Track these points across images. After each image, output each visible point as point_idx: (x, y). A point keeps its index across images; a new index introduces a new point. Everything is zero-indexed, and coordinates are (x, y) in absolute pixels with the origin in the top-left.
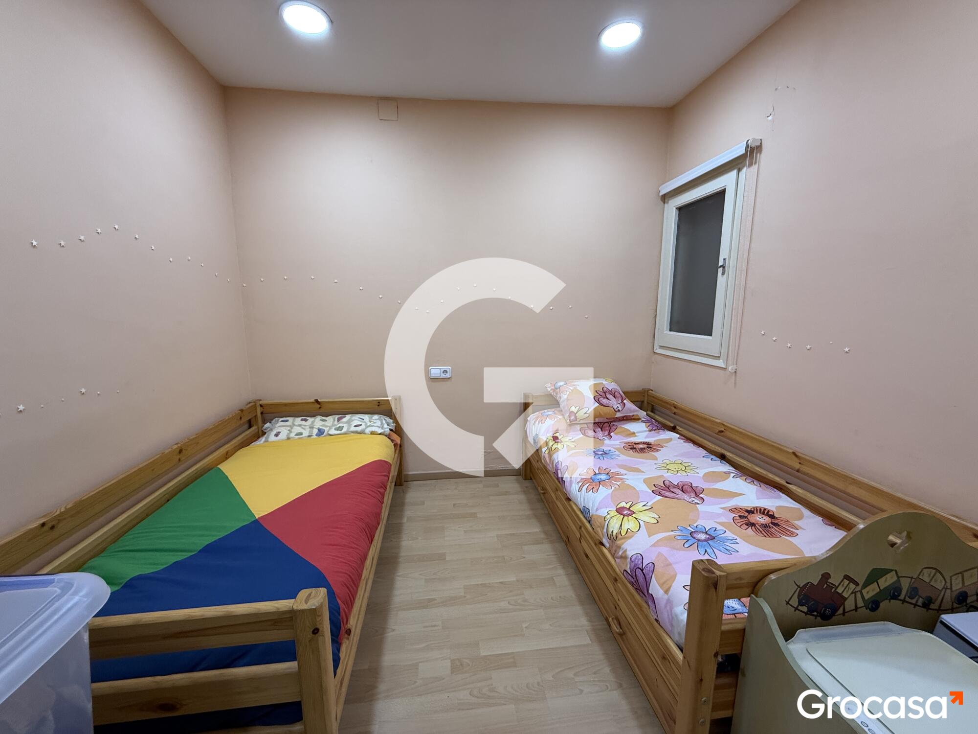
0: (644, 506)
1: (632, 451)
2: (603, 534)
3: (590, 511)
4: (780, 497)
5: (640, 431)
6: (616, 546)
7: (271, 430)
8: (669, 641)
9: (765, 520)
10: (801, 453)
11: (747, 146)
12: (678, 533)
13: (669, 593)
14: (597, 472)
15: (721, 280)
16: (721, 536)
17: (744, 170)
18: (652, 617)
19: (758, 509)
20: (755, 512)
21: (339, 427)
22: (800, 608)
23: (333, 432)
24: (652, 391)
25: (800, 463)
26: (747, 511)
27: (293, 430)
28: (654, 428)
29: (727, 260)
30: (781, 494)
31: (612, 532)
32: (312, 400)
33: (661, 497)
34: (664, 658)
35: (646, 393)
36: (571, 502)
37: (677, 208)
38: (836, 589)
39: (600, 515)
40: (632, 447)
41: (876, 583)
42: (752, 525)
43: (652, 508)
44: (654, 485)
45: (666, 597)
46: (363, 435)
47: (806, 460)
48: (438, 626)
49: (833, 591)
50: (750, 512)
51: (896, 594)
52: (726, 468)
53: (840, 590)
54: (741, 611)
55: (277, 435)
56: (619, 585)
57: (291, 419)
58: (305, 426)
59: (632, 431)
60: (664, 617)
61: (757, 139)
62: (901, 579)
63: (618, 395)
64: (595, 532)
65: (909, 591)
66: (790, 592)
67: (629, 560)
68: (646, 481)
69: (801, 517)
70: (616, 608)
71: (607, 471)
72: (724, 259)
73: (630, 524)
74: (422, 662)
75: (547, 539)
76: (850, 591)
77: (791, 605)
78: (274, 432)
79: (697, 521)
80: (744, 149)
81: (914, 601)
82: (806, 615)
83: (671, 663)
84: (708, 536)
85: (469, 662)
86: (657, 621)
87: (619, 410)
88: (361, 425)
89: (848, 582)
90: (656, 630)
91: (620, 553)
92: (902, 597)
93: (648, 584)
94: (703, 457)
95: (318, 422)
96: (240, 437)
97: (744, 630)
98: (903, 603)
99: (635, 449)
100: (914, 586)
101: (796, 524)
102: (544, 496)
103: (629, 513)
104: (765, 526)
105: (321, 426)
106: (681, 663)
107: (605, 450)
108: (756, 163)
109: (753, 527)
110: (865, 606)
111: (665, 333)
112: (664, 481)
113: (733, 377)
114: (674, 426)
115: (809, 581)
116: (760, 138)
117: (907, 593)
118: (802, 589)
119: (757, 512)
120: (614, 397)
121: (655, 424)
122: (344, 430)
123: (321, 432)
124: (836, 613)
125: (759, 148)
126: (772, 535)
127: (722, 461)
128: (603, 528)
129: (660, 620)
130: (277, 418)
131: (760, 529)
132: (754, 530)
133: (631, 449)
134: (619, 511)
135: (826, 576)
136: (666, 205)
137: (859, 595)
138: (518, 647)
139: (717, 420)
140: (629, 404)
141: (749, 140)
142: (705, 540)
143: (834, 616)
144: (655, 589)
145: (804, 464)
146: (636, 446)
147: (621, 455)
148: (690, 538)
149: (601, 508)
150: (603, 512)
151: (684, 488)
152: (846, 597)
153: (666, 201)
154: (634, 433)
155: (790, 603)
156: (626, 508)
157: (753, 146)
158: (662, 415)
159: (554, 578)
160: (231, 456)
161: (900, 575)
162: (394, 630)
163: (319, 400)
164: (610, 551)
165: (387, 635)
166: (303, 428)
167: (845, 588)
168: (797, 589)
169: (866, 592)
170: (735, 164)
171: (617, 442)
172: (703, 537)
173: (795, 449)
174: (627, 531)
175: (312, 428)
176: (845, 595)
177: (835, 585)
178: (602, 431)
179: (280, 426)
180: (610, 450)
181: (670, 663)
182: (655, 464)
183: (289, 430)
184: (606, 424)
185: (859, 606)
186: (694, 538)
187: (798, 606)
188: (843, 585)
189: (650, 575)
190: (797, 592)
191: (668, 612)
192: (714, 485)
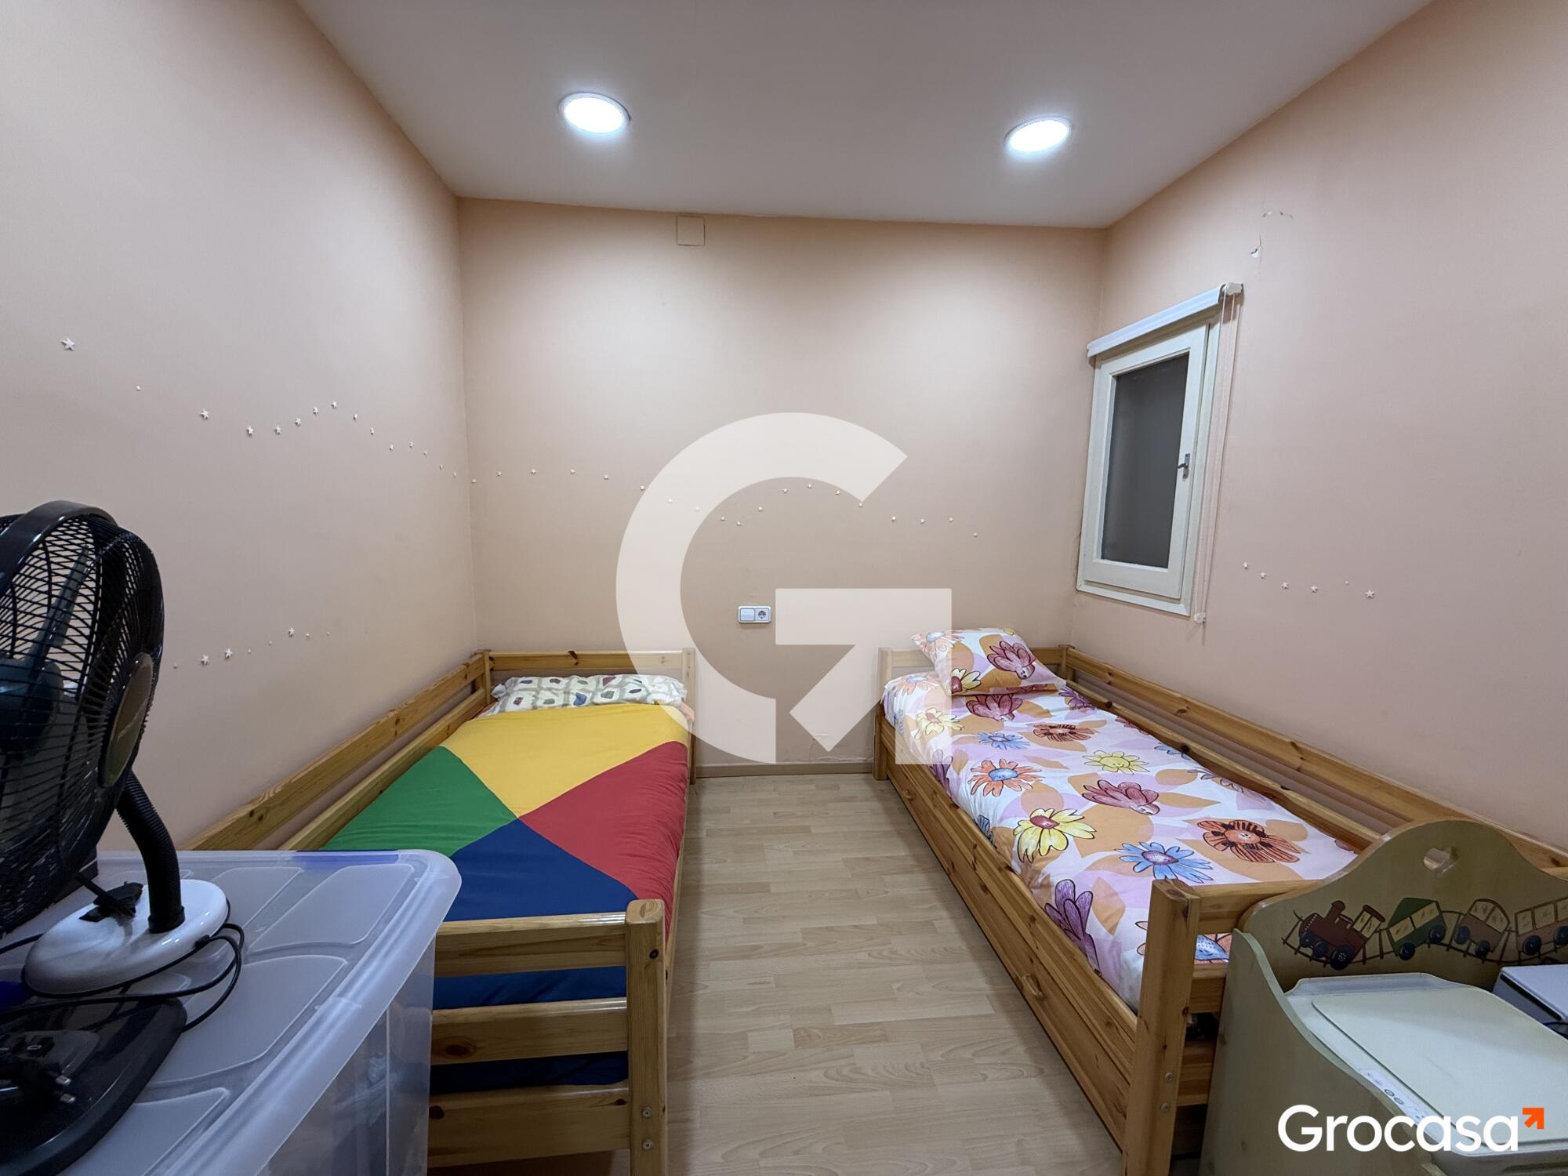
0: (1072, 814)
1: (1046, 737)
2: (1011, 854)
3: (991, 822)
4: (1272, 808)
5: (1057, 709)
6: (1033, 870)
7: (508, 695)
8: (1116, 999)
9: (1251, 838)
10: (1304, 744)
11: (1222, 294)
12: (1123, 852)
13: (1116, 933)
14: (998, 767)
15: (1181, 486)
16: (1187, 858)
17: (1217, 327)
18: (1089, 966)
19: (1241, 823)
20: (1236, 827)
21: (608, 693)
22: (1302, 949)
23: (599, 699)
24: (1074, 648)
25: (1302, 758)
26: (1224, 826)
27: (540, 696)
28: (1078, 705)
29: (1191, 457)
30: (1274, 804)
31: (1026, 851)
32: (566, 652)
33: (1096, 804)
34: (1109, 1024)
35: (1065, 652)
36: (959, 811)
37: (1113, 376)
38: (1353, 925)
39: (1008, 827)
40: (1046, 731)
41: (1409, 918)
42: (1233, 844)
43: (1083, 818)
44: (1084, 786)
45: (1111, 937)
46: (642, 706)
47: (1310, 754)
48: (769, 983)
49: (1348, 928)
50: (1229, 827)
51: (1438, 936)
52: (1190, 765)
53: (1358, 927)
54: (1218, 956)
55: (518, 702)
56: (1039, 926)
57: (535, 680)
58: (557, 690)
59: (1045, 708)
60: (1108, 966)
61: (1237, 285)
62: (1444, 914)
63: (1024, 654)
64: (999, 853)
65: (1457, 933)
66: (1288, 925)
67: (1053, 889)
68: (1071, 780)
69: (1304, 837)
70: (1032, 961)
71: (1013, 765)
72: (1187, 455)
73: (1052, 839)
74: (752, 1031)
75: (919, 866)
76: (1372, 930)
77: (1290, 946)
78: (513, 698)
79: (1150, 838)
80: (1218, 298)
81: (1464, 947)
82: (1311, 960)
83: (1120, 1029)
84: (1167, 858)
85: (820, 1034)
86: (1097, 972)
87: (1025, 676)
88: (640, 690)
89: (1369, 916)
90: (1096, 986)
91: (1040, 880)
92: (1446, 941)
93: (1083, 920)
94: (1155, 748)
95: (575, 685)
96: (463, 705)
97: (1224, 979)
98: (1448, 950)
99: (1052, 734)
100: (1463, 925)
101: (1298, 847)
102: (911, 803)
103: (1050, 824)
104: (1251, 847)
105: (580, 690)
106: (1135, 1028)
107: (1006, 735)
108: (1234, 318)
109: (1233, 848)
110: (1393, 951)
111: (1094, 561)
112: (1098, 782)
113: (1201, 629)
114: (1108, 702)
115: (1313, 912)
116: (1241, 283)
117: (1453, 935)
118: (1305, 922)
119: (1239, 828)
120: (1018, 656)
121: (1079, 698)
122: (615, 698)
123: (580, 700)
124: (1353, 959)
125: (1239, 297)
126: (1261, 859)
127: (1184, 755)
128: (1012, 846)
129: (1102, 971)
130: (513, 678)
131: (1245, 851)
132: (1235, 851)
133: (1045, 734)
134: (1036, 821)
135: (1338, 906)
136: (1097, 370)
137: (1384, 934)
138: (887, 1015)
139: (1176, 695)
140: (1040, 669)
141: (1224, 285)
142: (1164, 863)
143: (1350, 963)
144: (1095, 927)
145: (1308, 759)
146: (1052, 731)
147: (1031, 744)
148: (1142, 859)
149: (1007, 818)
150: (1011, 823)
151: (1128, 792)
152: (1368, 936)
153: (1097, 364)
154: (1048, 712)
155: (1288, 941)
156: (1046, 818)
157: (1230, 294)
158: (1090, 685)
159: (934, 922)
160: (454, 731)
161: (1442, 910)
162: (706, 987)
163: (576, 652)
164: (1023, 880)
165: (696, 993)
166: (554, 693)
167: (1366, 925)
168: (1298, 922)
169: (1395, 932)
170: (1204, 319)
171: (1023, 725)
172: (1161, 858)
173: (1295, 739)
174: (1049, 849)
175: (567, 693)
176: (1366, 934)
177: (1351, 920)
178: (999, 707)
179: (519, 690)
180: (1014, 736)
181: (1117, 1029)
182: (1083, 757)
183: (534, 696)
184: (1005, 697)
185: (1385, 951)
186: (1148, 860)
187: (1299, 948)
188: (1362, 920)
189: (1087, 909)
190: (1299, 926)
191: (1114, 958)
192: (1172, 789)
